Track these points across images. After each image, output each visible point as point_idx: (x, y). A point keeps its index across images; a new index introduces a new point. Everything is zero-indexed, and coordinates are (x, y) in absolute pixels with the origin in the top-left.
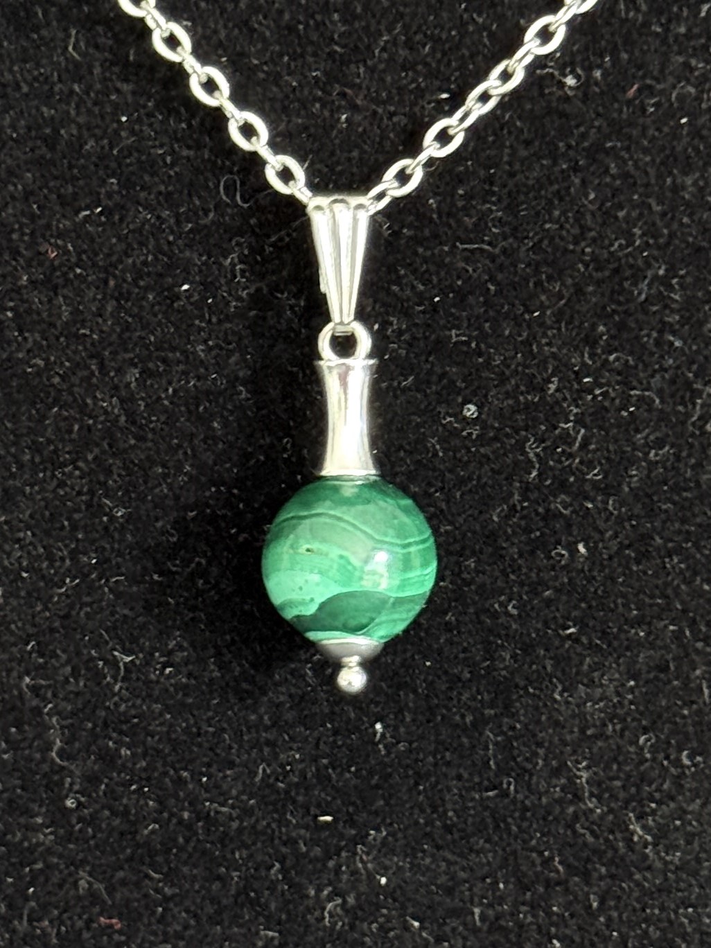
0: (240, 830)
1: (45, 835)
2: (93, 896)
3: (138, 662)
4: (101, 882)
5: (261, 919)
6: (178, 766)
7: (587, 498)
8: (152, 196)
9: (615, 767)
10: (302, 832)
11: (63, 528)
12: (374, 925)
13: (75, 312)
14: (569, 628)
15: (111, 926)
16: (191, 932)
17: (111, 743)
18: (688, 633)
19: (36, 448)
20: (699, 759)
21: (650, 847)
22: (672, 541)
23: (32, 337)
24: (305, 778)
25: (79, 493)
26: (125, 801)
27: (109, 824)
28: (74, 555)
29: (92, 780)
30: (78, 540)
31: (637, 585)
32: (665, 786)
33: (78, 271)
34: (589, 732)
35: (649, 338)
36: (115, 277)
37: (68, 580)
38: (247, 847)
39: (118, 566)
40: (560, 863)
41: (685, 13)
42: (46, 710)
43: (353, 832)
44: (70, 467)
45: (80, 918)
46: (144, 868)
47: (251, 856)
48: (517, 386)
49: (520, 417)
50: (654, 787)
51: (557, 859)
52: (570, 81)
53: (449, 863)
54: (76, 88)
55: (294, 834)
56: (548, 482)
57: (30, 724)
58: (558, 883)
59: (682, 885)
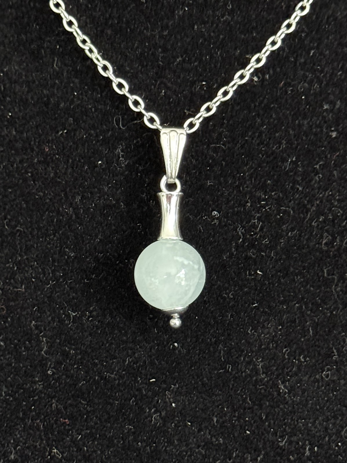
0: (119, 385)
1: (39, 385)
2: (58, 411)
3: (78, 315)
4: (61, 405)
5: (127, 421)
6: (94, 357)
7: (263, 251)
8: (87, 125)
9: (273, 361)
10: (145, 385)
11: (49, 261)
12: (173, 424)
13: (56, 173)
14: (255, 304)
15: (65, 423)
16: (98, 425)
17: (67, 348)
18: (304, 307)
19: (39, 229)
20: (308, 359)
21: (287, 394)
22: (297, 269)
23: (38, 184)
24: (145, 363)
25: (56, 247)
26: (72, 371)
27: (65, 381)
28: (53, 272)
29: (59, 363)
30: (55, 266)
31: (283, 287)
32: (294, 369)
33: (57, 156)
34: (263, 347)
35: (288, 186)
36: (72, 159)
37: (51, 282)
38: (122, 391)
39: (72, 277)
40: (250, 400)
41: (304, 53)
42: (41, 335)
43: (165, 386)
44: (52, 236)
45: (53, 419)
46: (79, 399)
47: (123, 395)
48: (234, 204)
49: (235, 217)
50: (289, 370)
51: (248, 398)
52: (256, 79)
53: (204, 399)
54: (57, 81)
55: (141, 386)
56: (247, 244)
57: (34, 340)
58: (249, 409)
59: (300, 410)
